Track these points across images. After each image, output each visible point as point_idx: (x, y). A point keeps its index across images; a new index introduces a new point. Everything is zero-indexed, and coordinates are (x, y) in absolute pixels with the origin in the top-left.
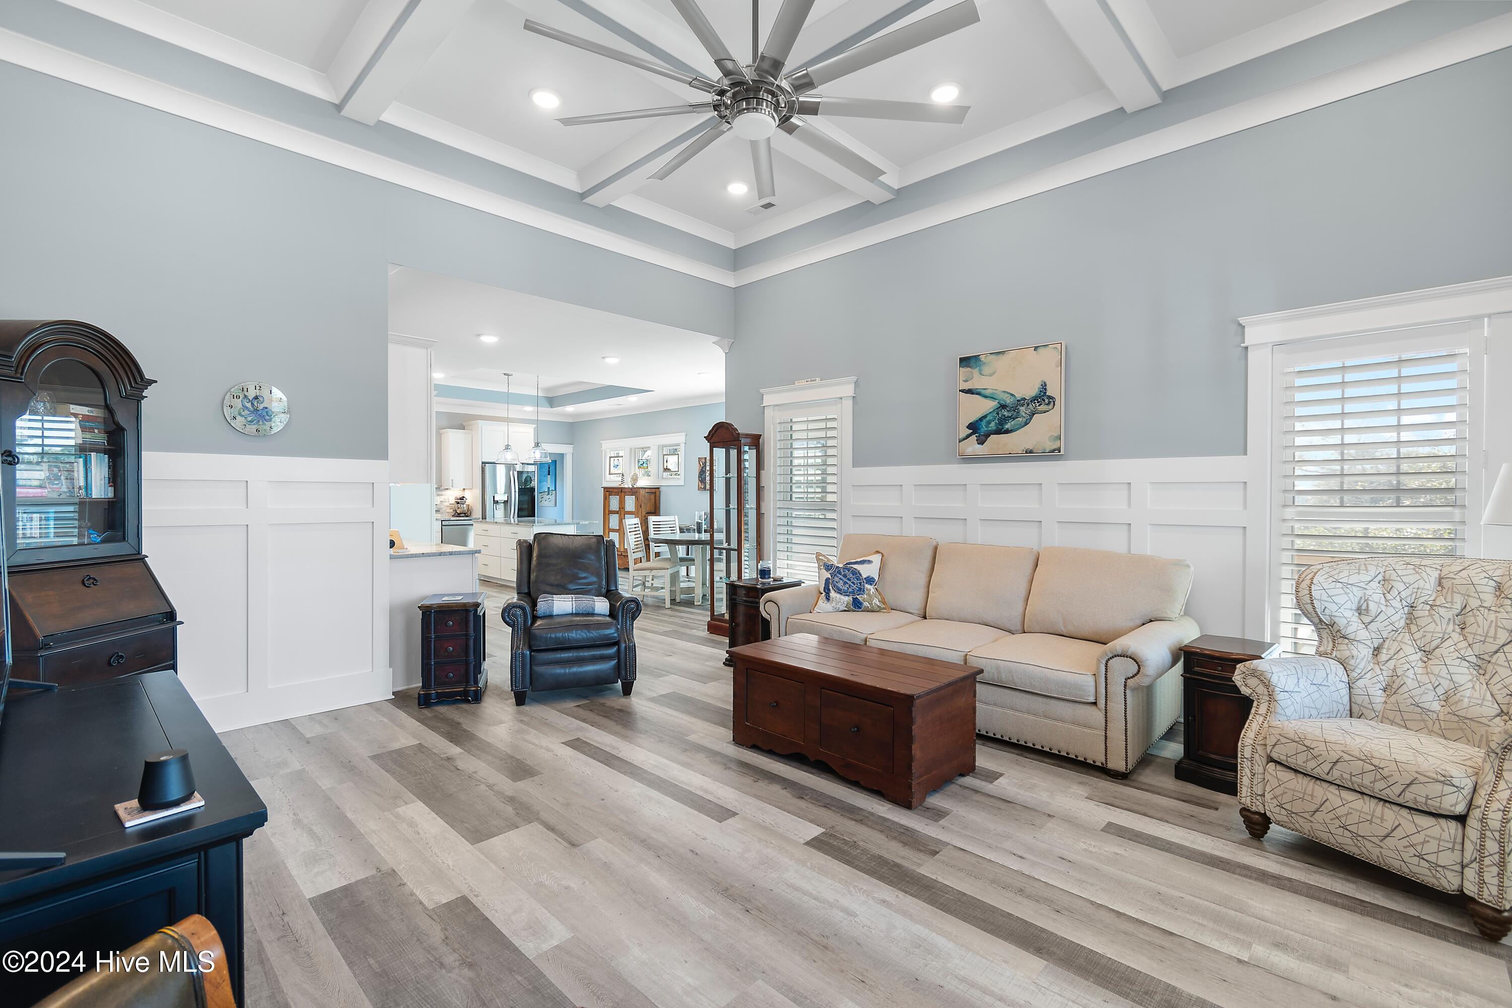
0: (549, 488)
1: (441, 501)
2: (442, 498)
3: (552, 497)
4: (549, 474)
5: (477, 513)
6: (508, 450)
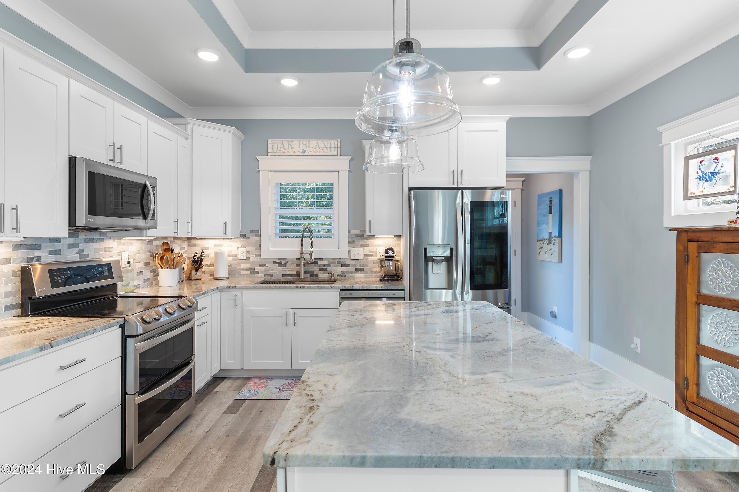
0: (550, 233)
1: (366, 255)
2: (367, 250)
3: (556, 248)
4: (550, 212)
5: (405, 281)
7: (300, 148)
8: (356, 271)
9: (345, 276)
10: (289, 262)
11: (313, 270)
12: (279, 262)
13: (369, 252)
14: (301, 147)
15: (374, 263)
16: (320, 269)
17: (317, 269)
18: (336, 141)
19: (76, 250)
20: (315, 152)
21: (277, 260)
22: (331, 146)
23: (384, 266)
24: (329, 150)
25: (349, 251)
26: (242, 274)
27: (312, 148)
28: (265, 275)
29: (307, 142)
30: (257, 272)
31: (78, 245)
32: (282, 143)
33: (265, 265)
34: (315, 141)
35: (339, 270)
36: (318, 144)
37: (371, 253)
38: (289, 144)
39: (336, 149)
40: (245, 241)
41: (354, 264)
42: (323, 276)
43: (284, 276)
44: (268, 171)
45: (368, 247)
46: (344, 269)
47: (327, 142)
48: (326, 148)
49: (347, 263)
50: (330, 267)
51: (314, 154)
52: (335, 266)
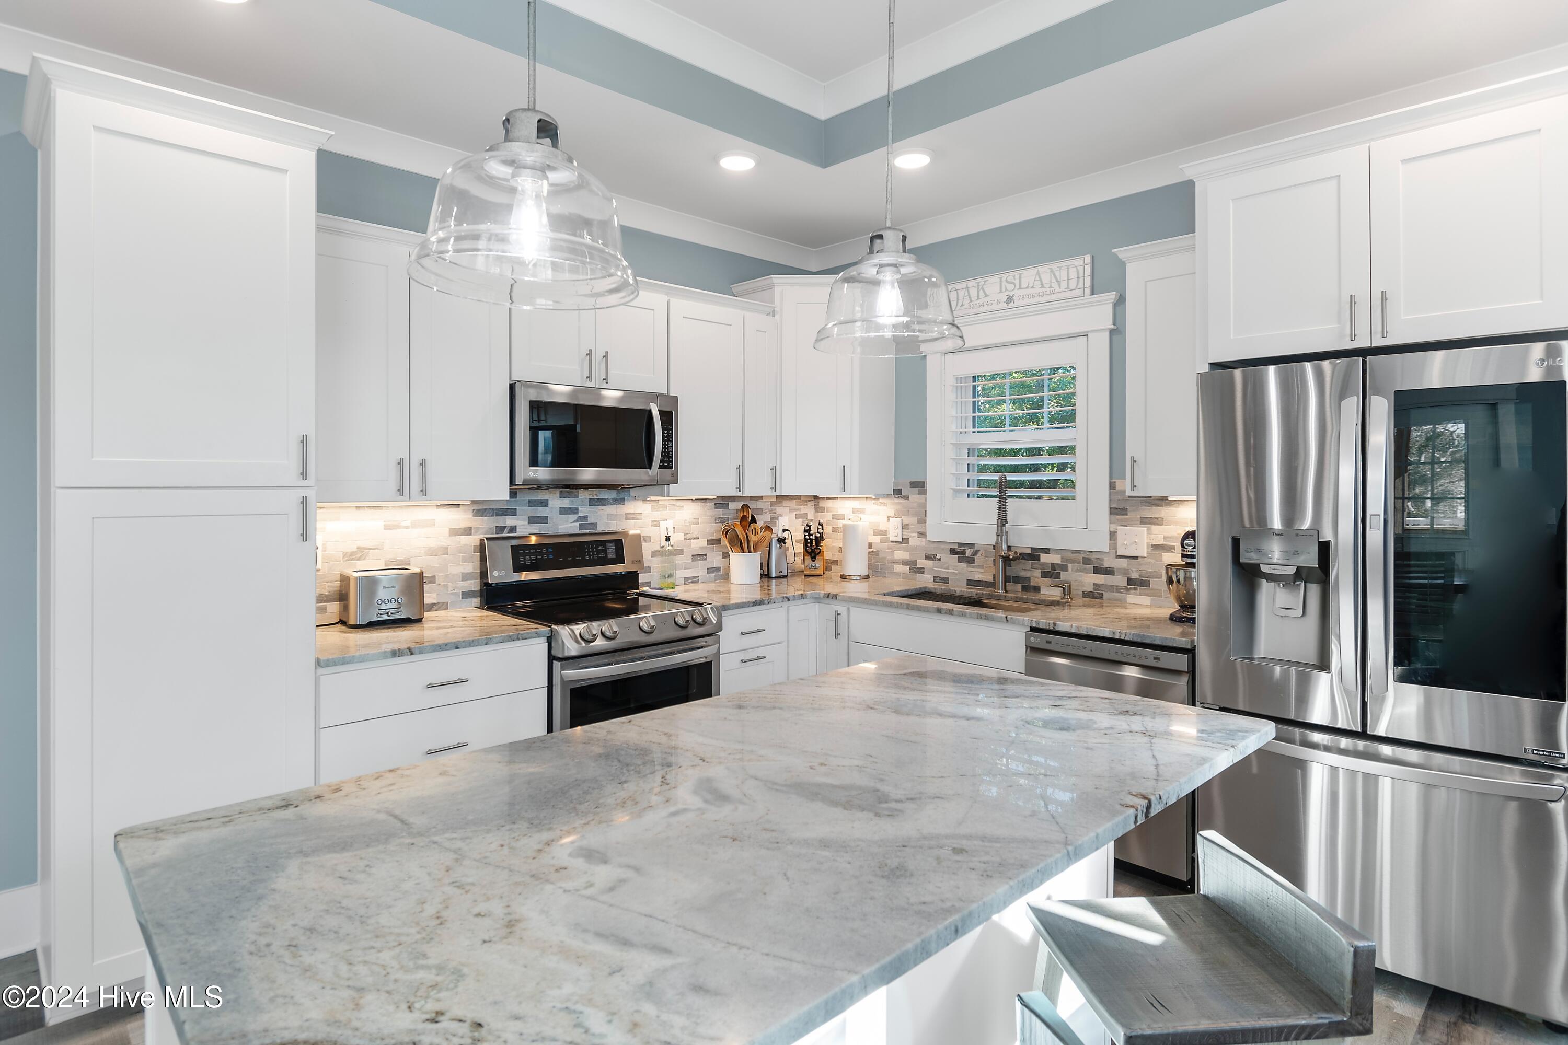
2: (1157, 534)
7: (1001, 292)
8: (1129, 587)
9: (1101, 596)
10: (979, 555)
11: (1027, 574)
12: (961, 552)
13: (1165, 538)
14: (1003, 289)
16: (1045, 574)
17: (1037, 573)
18: (1078, 262)
19: (575, 517)
20: (1033, 296)
21: (956, 547)
22: (1067, 275)
23: (1174, 579)
24: (1064, 285)
25: (1113, 535)
26: (895, 571)
27: (1027, 287)
28: (934, 577)
29: (1017, 276)
30: (921, 571)
31: (577, 509)
32: (967, 287)
33: (934, 557)
34: (1035, 270)
35: (1090, 580)
36: (1040, 277)
37: (1169, 541)
38: (980, 287)
39: (1081, 279)
40: (901, 503)
41: (1125, 569)
42: (1050, 592)
43: (970, 583)
44: (939, 354)
45: (1162, 525)
46: (1100, 579)
47: (1060, 268)
48: (1057, 282)
49: (1106, 564)
50: (1066, 570)
51: (1032, 301)
52: (1078, 570)
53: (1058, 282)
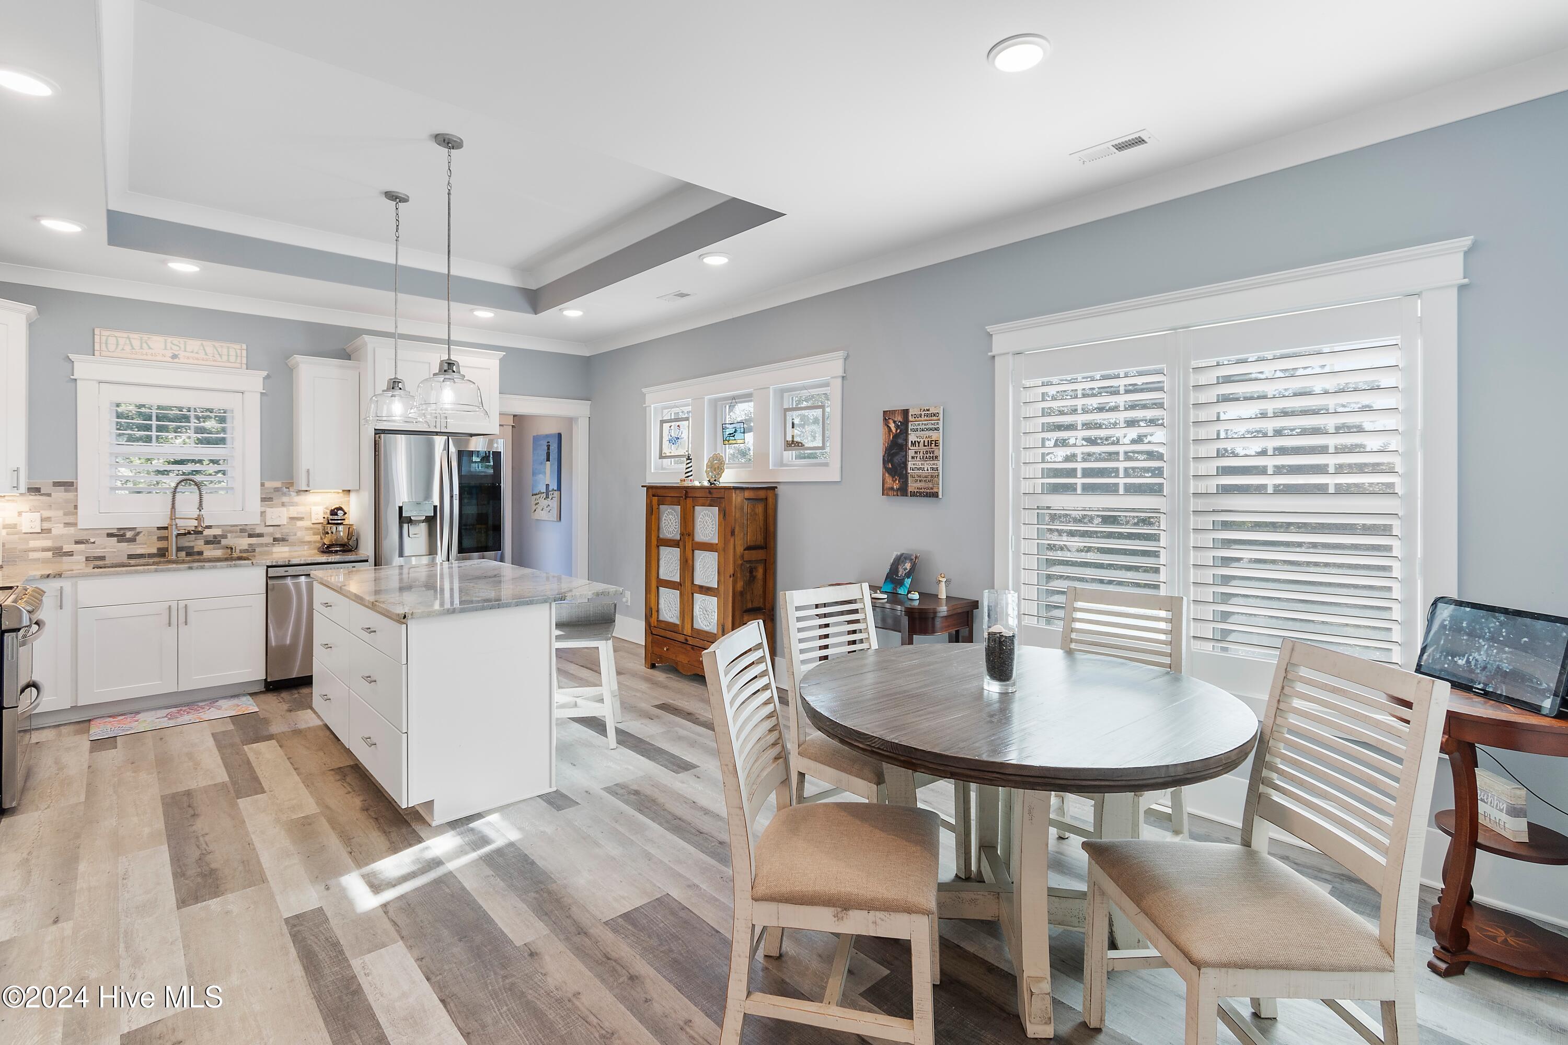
0: (547, 486)
1: (292, 519)
2: (293, 511)
3: (554, 504)
4: (548, 460)
5: (367, 549)
6: (397, 392)
7: (166, 349)
8: (275, 542)
9: (254, 551)
10: (142, 534)
11: (192, 544)
12: (120, 535)
13: (298, 513)
14: (168, 347)
15: (307, 529)
16: (207, 542)
17: (201, 542)
18: (237, 347)
20: (198, 359)
21: (114, 531)
22: (228, 353)
24: (225, 358)
27: (192, 352)
28: (87, 557)
29: (182, 342)
30: (69, 554)
32: (128, 338)
33: (86, 541)
34: (199, 343)
35: (245, 542)
36: (204, 348)
37: (301, 515)
38: (144, 341)
39: (239, 358)
40: (39, 500)
41: (271, 533)
42: (210, 552)
43: (131, 555)
44: (94, 382)
45: (297, 505)
46: (253, 540)
47: (221, 346)
49: (257, 531)
50: (226, 538)
51: (196, 362)
52: (236, 537)
53: (220, 355)
